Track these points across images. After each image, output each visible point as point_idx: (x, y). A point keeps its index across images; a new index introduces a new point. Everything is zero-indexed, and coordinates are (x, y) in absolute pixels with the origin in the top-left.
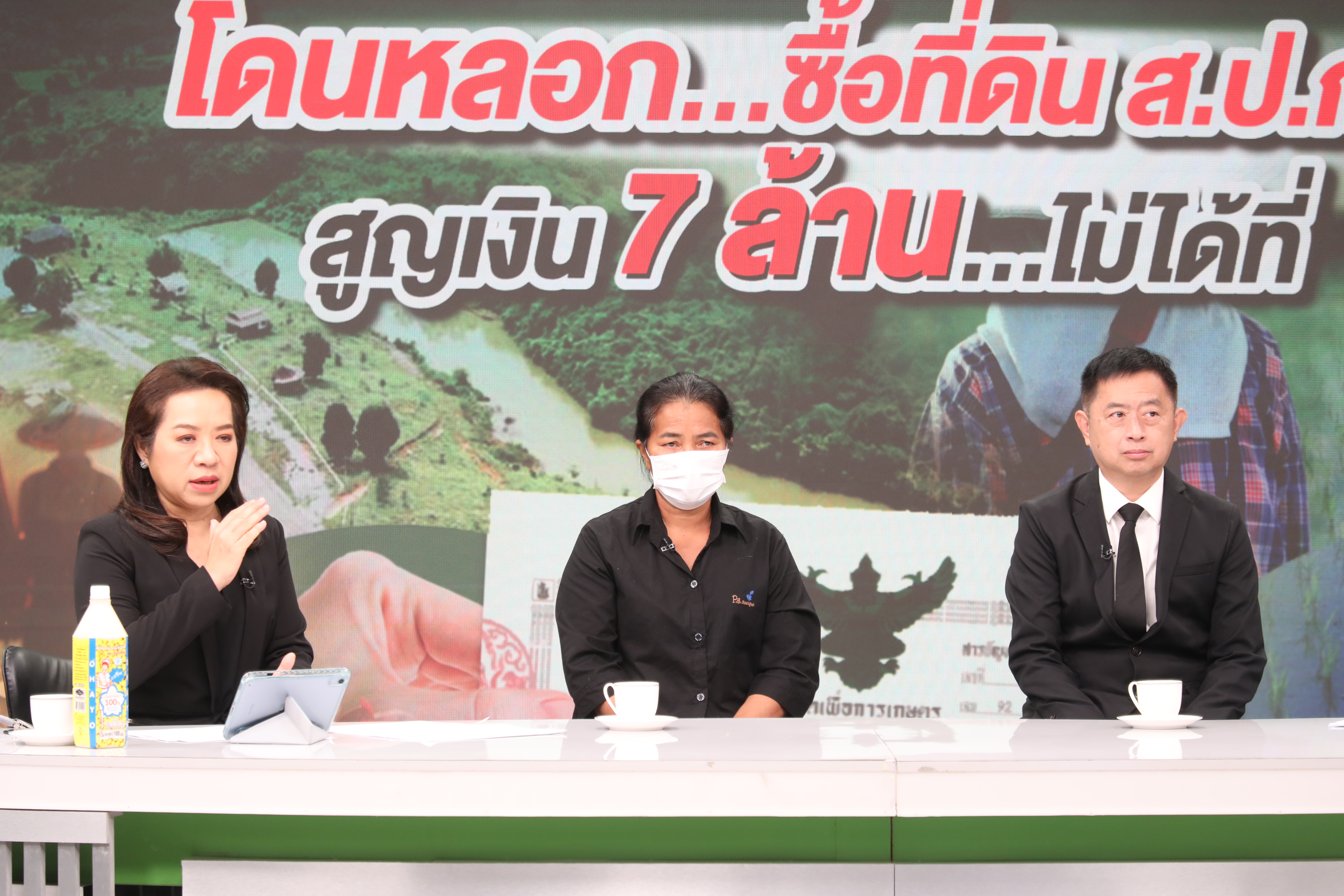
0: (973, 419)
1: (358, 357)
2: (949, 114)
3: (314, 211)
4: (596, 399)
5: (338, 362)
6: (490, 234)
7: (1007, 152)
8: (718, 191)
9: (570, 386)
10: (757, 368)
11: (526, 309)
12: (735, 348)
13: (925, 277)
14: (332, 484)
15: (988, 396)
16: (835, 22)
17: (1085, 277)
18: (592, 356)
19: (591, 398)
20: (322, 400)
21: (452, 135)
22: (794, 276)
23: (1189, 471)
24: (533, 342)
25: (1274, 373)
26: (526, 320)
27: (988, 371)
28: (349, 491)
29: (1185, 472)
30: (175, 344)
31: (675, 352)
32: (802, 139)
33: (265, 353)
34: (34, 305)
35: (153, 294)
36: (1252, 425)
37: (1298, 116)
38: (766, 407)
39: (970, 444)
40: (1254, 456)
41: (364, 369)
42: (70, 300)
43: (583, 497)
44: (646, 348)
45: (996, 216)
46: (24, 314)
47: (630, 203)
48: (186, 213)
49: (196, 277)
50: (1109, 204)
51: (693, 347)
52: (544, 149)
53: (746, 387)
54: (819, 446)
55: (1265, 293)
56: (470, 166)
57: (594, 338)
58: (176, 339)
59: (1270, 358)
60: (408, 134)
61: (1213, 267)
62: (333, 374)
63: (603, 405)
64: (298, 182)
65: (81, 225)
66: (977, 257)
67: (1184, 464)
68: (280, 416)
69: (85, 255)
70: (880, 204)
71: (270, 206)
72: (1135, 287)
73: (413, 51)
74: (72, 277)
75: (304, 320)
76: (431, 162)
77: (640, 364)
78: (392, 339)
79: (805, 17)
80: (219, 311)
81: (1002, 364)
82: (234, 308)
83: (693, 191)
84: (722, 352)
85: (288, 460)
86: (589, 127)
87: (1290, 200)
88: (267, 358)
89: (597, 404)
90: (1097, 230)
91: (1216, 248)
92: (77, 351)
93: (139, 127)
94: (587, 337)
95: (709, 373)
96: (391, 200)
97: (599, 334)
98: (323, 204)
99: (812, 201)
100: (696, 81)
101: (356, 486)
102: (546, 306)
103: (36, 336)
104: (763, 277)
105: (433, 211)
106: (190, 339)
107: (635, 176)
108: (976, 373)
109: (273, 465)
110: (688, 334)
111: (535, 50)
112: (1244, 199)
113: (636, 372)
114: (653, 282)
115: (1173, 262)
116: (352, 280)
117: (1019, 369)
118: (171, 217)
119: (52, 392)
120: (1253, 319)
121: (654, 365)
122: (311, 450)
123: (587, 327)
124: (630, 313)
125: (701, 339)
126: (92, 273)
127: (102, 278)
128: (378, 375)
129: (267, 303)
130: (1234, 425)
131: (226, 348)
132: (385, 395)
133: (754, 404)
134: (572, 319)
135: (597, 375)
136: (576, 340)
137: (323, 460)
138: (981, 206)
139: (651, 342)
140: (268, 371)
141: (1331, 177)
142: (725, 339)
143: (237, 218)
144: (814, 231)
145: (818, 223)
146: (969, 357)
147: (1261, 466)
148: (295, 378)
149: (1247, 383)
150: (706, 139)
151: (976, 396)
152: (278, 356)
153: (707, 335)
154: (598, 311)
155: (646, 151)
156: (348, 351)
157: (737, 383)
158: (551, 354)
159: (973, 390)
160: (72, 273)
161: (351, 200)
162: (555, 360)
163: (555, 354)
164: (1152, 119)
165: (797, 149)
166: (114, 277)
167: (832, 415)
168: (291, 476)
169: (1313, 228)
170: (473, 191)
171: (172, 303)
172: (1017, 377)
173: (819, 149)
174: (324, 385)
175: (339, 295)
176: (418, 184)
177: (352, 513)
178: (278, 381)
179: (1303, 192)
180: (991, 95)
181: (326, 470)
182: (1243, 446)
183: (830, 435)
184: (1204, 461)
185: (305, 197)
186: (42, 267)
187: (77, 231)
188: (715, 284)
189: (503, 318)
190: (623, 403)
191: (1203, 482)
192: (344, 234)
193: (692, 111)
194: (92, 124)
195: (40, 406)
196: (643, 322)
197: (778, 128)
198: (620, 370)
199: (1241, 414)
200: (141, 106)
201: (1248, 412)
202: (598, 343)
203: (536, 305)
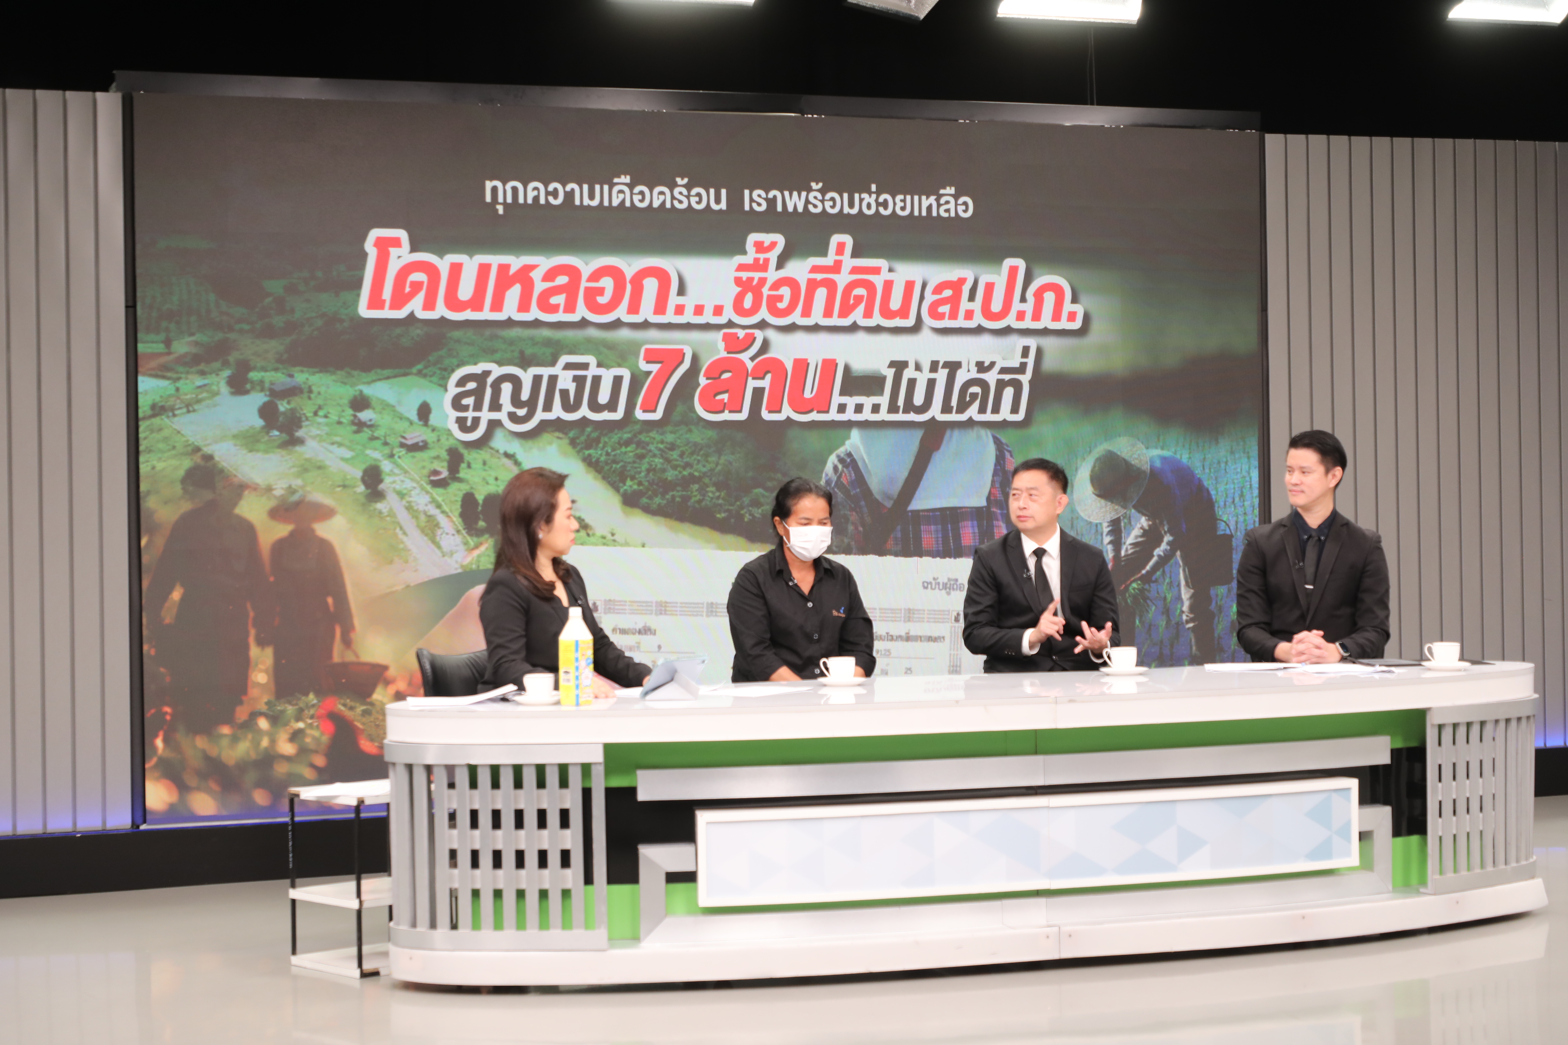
0: (844, 497)
1: (481, 463)
2: (828, 313)
3: (453, 371)
4: (625, 488)
5: (469, 466)
6: (561, 385)
7: (861, 336)
8: (695, 359)
9: (610, 479)
10: (719, 468)
11: (582, 431)
12: (707, 455)
13: (815, 412)
14: (466, 543)
15: (852, 483)
16: (762, 256)
17: (905, 412)
18: (622, 461)
19: (622, 487)
20: (460, 490)
21: (537, 324)
22: (740, 411)
23: (965, 527)
24: (587, 452)
25: (1010, 468)
26: (583, 438)
27: (852, 467)
28: (476, 547)
29: (962, 527)
30: (367, 455)
31: (672, 458)
32: (744, 327)
33: (424, 461)
34: (278, 430)
35: (353, 423)
36: (998, 498)
37: (1021, 316)
38: (725, 491)
39: (842, 512)
40: (1000, 517)
41: (485, 470)
42: (300, 427)
43: (618, 548)
44: (655, 456)
45: (855, 375)
46: (271, 436)
47: (644, 366)
48: (373, 372)
49: (380, 413)
50: (918, 367)
51: (682, 455)
52: (592, 332)
53: (713, 479)
54: (756, 515)
55: (1005, 420)
56: (548, 343)
57: (623, 449)
58: (368, 452)
59: (1008, 459)
60: (509, 323)
61: (976, 405)
62: (466, 473)
63: (629, 491)
64: (442, 353)
65: (307, 379)
66: (845, 399)
67: (961, 522)
68: (434, 501)
69: (310, 398)
70: (789, 366)
71: (426, 367)
72: (933, 418)
73: (512, 271)
74: (302, 412)
75: (447, 439)
76: (524, 340)
77: (651, 465)
78: (502, 451)
79: (744, 252)
80: (395, 434)
81: (860, 464)
82: (404, 432)
83: (681, 359)
84: (699, 458)
85: (439, 528)
86: (619, 320)
87: (1018, 366)
88: (425, 464)
89: (626, 490)
90: (912, 383)
91: (978, 394)
92: (307, 460)
93: (343, 317)
94: (619, 449)
95: (692, 472)
96: (500, 363)
97: (626, 447)
98: (459, 366)
99: (750, 365)
100: (681, 291)
101: (481, 544)
102: (595, 429)
103: (279, 450)
104: (722, 411)
105: (525, 371)
106: (377, 452)
107: (647, 350)
108: (845, 470)
109: (429, 532)
110: (679, 447)
111: (586, 271)
112: (993, 364)
113: (648, 471)
114: (658, 415)
115: (954, 402)
116: (477, 414)
117: (869, 466)
118: (364, 374)
119: (290, 487)
120: (998, 436)
121: (659, 466)
122: (453, 521)
123: (619, 443)
124: (644, 434)
125: (687, 450)
126: (314, 410)
127: (321, 413)
128: (494, 474)
129: (425, 428)
130: (988, 499)
131: (399, 457)
132: (498, 486)
133: (718, 490)
134: (610, 438)
135: (626, 472)
136: (613, 450)
137: (461, 528)
138: (847, 369)
139: (657, 452)
140: (425, 472)
141: (1039, 352)
142: (701, 449)
143: (405, 375)
144: (752, 384)
145: (754, 378)
146: (841, 460)
147: (1003, 522)
148: (442, 476)
149: (995, 474)
150: (688, 327)
151: (845, 483)
152: (432, 463)
153: (690, 448)
154: (626, 433)
155: (653, 334)
156: (475, 459)
157: (708, 477)
158: (598, 461)
159: (843, 479)
160: (302, 409)
161: (475, 364)
162: (601, 464)
163: (600, 460)
164: (941, 317)
165: (741, 333)
166: (329, 413)
167: (763, 496)
168: (441, 538)
169: (1030, 382)
170: (550, 358)
171: (365, 429)
172: (869, 472)
173: (753, 334)
174: (460, 480)
175: (469, 423)
176: (516, 354)
177: (478, 561)
178: (432, 478)
179: (1024, 360)
180: (852, 302)
181: (462, 534)
182: (994, 512)
183: (762, 508)
184: (972, 520)
185: (447, 362)
186: (283, 406)
187: (305, 383)
188: (694, 416)
189: (569, 437)
190: (641, 490)
191: (972, 533)
192: (471, 385)
193: (680, 310)
194: (314, 315)
195: (282, 496)
196: (652, 440)
197: (730, 321)
198: (639, 470)
199: (992, 492)
200: (344, 303)
201: (996, 491)
202: (626, 453)
203: (589, 429)
